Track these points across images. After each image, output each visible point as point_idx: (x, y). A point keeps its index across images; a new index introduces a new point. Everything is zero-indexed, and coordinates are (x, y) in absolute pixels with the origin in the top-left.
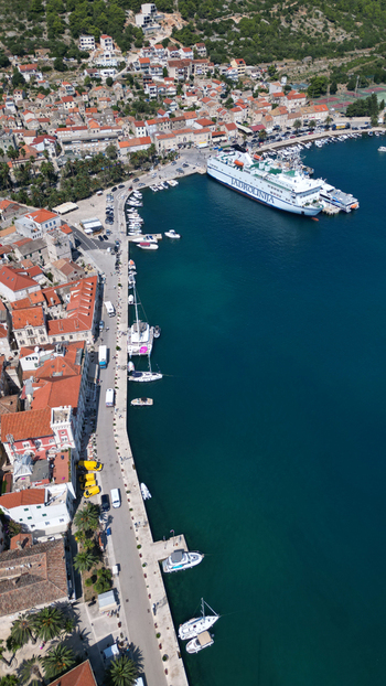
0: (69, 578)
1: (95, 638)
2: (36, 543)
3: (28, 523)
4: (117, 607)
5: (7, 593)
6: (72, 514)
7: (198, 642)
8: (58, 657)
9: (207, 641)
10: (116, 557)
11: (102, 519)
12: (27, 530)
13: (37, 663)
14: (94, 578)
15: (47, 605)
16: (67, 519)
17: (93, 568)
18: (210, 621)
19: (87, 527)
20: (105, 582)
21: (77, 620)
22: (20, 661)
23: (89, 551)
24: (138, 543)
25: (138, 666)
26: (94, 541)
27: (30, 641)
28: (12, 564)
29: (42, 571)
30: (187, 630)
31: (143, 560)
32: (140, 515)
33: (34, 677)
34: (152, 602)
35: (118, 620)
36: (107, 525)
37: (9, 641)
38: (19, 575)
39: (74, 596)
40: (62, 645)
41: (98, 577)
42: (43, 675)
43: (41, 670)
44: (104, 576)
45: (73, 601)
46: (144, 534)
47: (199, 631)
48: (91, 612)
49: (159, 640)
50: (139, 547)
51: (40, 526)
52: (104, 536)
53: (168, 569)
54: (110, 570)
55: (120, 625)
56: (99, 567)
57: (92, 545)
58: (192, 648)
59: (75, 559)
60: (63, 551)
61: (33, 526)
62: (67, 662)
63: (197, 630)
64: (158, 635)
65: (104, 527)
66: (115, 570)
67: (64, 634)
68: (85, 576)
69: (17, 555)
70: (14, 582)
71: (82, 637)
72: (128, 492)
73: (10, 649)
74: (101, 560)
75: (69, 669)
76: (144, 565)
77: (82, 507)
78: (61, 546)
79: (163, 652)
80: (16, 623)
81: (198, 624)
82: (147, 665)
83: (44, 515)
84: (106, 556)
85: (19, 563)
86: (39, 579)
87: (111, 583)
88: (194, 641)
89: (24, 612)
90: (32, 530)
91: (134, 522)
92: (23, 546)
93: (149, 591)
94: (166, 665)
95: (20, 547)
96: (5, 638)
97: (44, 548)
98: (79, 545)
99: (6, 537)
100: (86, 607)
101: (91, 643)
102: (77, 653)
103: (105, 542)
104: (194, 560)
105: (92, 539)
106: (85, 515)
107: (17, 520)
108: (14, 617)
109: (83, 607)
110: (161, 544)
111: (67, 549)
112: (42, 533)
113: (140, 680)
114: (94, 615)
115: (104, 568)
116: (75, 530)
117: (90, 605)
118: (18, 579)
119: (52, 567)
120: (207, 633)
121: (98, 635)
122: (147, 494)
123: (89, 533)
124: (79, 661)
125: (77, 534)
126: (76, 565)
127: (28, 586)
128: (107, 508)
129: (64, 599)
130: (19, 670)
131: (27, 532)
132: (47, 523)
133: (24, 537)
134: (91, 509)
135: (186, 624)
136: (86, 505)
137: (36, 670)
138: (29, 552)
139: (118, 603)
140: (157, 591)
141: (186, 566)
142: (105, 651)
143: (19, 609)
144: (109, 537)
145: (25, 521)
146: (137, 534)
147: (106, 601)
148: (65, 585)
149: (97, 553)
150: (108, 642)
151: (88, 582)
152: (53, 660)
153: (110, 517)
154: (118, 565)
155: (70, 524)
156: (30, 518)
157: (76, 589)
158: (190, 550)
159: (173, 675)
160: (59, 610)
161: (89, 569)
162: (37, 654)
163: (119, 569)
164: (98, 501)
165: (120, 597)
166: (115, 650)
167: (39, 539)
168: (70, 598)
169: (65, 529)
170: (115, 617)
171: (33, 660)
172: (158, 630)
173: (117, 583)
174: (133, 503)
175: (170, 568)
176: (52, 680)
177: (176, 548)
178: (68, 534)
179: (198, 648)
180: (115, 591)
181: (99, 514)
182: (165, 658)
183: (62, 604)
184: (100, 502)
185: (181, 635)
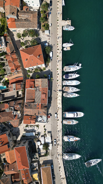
0: (38, 23)
1: (43, 40)
2: (30, 10)
3: (28, 3)
4: (49, 35)
5: (22, 22)
6: (41, 4)
7: (67, 49)
8: (34, 42)
9: (69, 49)
10: (51, 21)
11: (49, 8)
12: (28, 5)
13: (29, 41)
14: (44, 25)
15: (32, 29)
16: (39, 5)
17: (45, 22)
18: (71, 45)
19: (44, 10)
20: (47, 27)
21: (39, 35)
22: (25, 40)
23: (44, 17)
24: (58, 19)
25: (51, 49)
26: (46, 15)
27: (27, 36)
28: (23, 15)
29: (31, 19)
30: (65, 45)
31: (58, 24)
32: (60, 10)
33: (28, 44)
34: (58, 36)
35: (49, 38)
36: (50, 11)
37: (23, 35)
38: (25, 18)
39: (39, 28)
40: (35, 39)
41: (46, 25)
42: (30, 44)
43: (30, 43)
44: (47, 25)
45: (39, 30)
46: (60, 17)
47: (68, 46)
48: (43, 34)
49: (58, 45)
50: (58, 20)
51: (31, 5)
52: (49, 14)
53: (64, 29)
54: (49, 25)
55: (49, 39)
56: (46, 23)
57: (45, 16)
58: (65, 49)
59: (40, 19)
60: (37, 15)
61: (29, 5)
62: (36, 44)
63: (67, 46)
64: (58, 44)
65: (49, 11)
66: (50, 25)
67: (35, 37)
68: (42, 24)
69: (24, 12)
70: (24, 20)
71: (40, 39)
72: (58, 2)
73: (23, 36)
74: (47, 21)
75: (36, 45)
76: (58, 26)
77: (44, 3)
78: (37, 13)
79: (58, 48)
80: (24, 31)
81: (68, 45)
82: (54, 50)
83: (33, 2)
84: (48, 20)
85: (25, 15)
86: (30, 21)
87: (49, 28)
88: (66, 48)
89: (26, 29)
90: (29, 6)
91: (58, 12)
92: (26, 10)
93: (58, 33)
94: (58, 51)
95: (25, 10)
96: (22, 34)
97: (32, 12)
98: (41, 14)
99: (22, 6)
100: (42, 32)
101: (42, 41)
102: (38, 42)
103: (49, 16)
104: (72, 29)
105: (45, 14)
106: (44, 5)
107: (25, 1)
108: (24, 29)
109: (41, 32)
110: (64, 21)
111: (38, 15)
112: (32, 8)
113: (52, 52)
114: (43, 35)
115: (47, 24)
116: (41, 10)
117: (43, 32)
118: (25, 19)
119: (34, 19)
120: (69, 47)
121: (44, 40)
122: (64, 4)
123: (45, 12)
124: (38, 44)
125: (41, 11)
126: (40, 20)
127: (27, 22)
128: (51, 5)
129: (36, 29)
130: (25, 42)
131: (27, 6)
132: (33, 5)
133: (27, 7)
134: (47, 4)
135: (65, 44)
136: (45, 3)
137: (29, 43)
138: (28, 13)
139: (50, 34)
140: (60, 34)
141: (69, 30)
142: (45, 44)
143: (25, 27)
144: (50, 15)
145: (27, 2)
146: (58, 16)
147: (47, 32)
148: (37, 25)
149: (46, 19)
150: (46, 42)
151: (43, 26)
152: (33, 42)
153: (51, 8)
154: (51, 24)
155: (40, 7)
156: (28, 2)
157: (40, 27)
158: (72, 26)
159: (59, 54)
160: (35, 31)
161: (44, 22)
162: (29, 40)
163: (51, 25)
164: (49, 2)
165: (50, 32)
166: (47, 44)
167: (31, 9)
168: (38, 29)
169: (38, 8)
170: (48, 37)
171: (28, 41)
172: (58, 43)
173: (50, 28)
174: (59, 6)
175: (65, 29)
176: (32, 46)
177: (68, 24)
178: (39, 10)
179: (66, 50)
180: (49, 30)
181: (48, 6)
182: (58, 50)
183: (36, 30)
184: (49, 3)
185: (63, 46)
